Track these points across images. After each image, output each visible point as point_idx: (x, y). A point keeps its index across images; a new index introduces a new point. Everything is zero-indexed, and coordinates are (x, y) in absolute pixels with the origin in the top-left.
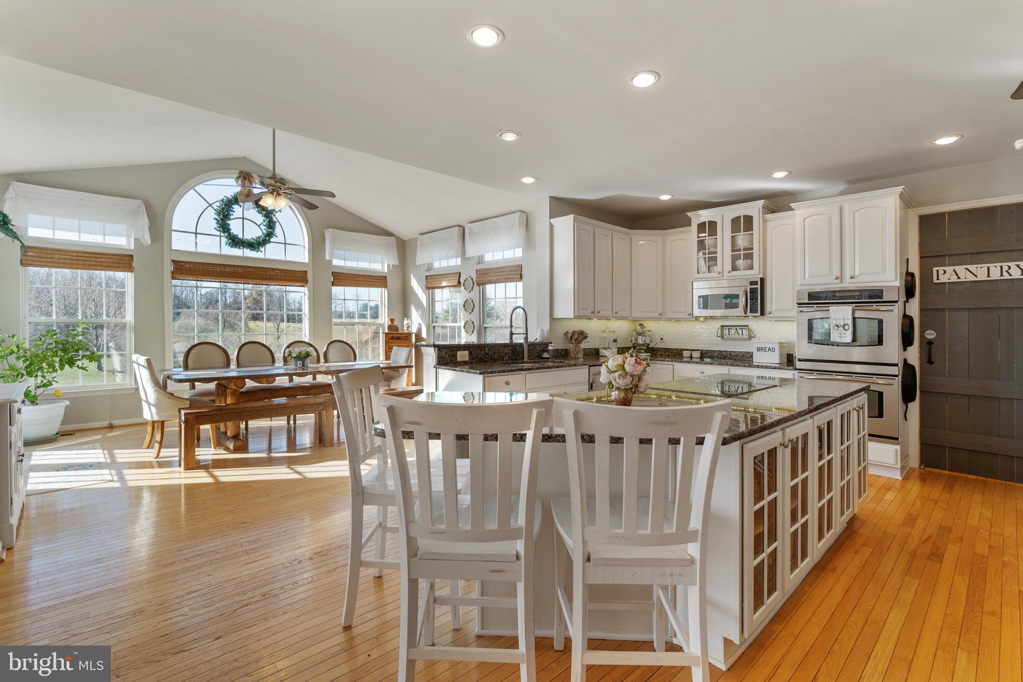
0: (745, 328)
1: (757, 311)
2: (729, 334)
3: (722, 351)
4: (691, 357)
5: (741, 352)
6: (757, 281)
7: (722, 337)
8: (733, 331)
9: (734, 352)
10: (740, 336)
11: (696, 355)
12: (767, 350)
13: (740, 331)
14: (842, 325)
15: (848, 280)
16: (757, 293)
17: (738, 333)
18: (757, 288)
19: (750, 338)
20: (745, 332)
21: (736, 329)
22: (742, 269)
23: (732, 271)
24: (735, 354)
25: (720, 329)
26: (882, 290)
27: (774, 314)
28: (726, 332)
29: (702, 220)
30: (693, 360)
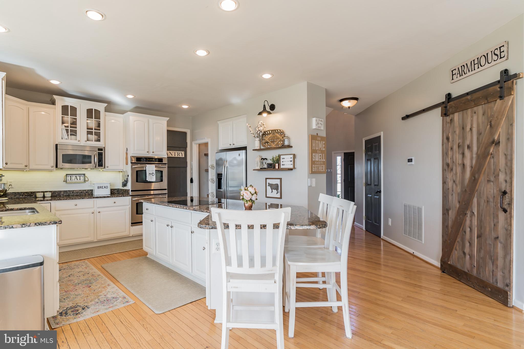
0: (82, 175)
1: (103, 166)
2: (71, 180)
3: (67, 191)
4: (44, 197)
5: (80, 190)
6: (102, 149)
7: (66, 181)
8: (74, 178)
9: (76, 191)
10: (79, 181)
11: (48, 195)
12: (103, 187)
13: (78, 178)
14: (152, 173)
15: (151, 153)
16: (102, 155)
17: (77, 178)
18: (102, 153)
19: (85, 181)
20: (82, 178)
21: (76, 176)
22: (94, 141)
23: (87, 141)
24: (76, 192)
25: (65, 176)
26: (162, 159)
27: (110, 168)
28: (69, 178)
29: (66, 104)
30: (46, 199)
